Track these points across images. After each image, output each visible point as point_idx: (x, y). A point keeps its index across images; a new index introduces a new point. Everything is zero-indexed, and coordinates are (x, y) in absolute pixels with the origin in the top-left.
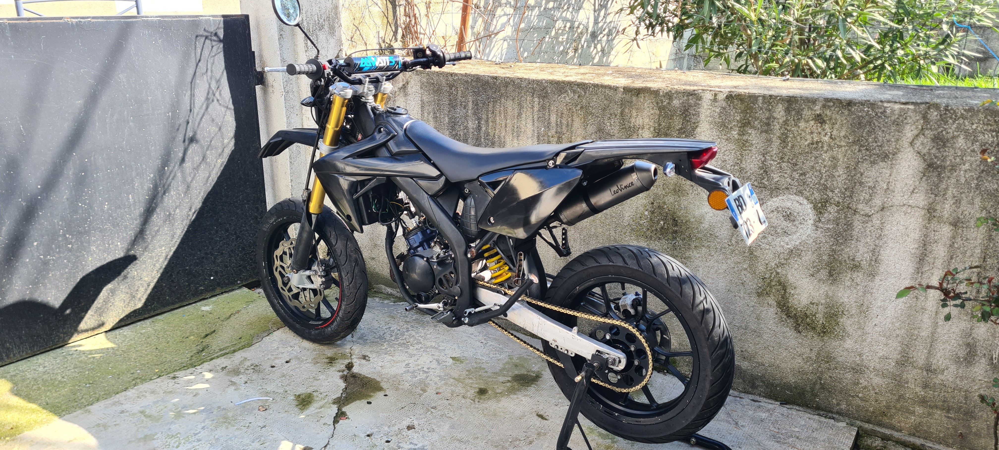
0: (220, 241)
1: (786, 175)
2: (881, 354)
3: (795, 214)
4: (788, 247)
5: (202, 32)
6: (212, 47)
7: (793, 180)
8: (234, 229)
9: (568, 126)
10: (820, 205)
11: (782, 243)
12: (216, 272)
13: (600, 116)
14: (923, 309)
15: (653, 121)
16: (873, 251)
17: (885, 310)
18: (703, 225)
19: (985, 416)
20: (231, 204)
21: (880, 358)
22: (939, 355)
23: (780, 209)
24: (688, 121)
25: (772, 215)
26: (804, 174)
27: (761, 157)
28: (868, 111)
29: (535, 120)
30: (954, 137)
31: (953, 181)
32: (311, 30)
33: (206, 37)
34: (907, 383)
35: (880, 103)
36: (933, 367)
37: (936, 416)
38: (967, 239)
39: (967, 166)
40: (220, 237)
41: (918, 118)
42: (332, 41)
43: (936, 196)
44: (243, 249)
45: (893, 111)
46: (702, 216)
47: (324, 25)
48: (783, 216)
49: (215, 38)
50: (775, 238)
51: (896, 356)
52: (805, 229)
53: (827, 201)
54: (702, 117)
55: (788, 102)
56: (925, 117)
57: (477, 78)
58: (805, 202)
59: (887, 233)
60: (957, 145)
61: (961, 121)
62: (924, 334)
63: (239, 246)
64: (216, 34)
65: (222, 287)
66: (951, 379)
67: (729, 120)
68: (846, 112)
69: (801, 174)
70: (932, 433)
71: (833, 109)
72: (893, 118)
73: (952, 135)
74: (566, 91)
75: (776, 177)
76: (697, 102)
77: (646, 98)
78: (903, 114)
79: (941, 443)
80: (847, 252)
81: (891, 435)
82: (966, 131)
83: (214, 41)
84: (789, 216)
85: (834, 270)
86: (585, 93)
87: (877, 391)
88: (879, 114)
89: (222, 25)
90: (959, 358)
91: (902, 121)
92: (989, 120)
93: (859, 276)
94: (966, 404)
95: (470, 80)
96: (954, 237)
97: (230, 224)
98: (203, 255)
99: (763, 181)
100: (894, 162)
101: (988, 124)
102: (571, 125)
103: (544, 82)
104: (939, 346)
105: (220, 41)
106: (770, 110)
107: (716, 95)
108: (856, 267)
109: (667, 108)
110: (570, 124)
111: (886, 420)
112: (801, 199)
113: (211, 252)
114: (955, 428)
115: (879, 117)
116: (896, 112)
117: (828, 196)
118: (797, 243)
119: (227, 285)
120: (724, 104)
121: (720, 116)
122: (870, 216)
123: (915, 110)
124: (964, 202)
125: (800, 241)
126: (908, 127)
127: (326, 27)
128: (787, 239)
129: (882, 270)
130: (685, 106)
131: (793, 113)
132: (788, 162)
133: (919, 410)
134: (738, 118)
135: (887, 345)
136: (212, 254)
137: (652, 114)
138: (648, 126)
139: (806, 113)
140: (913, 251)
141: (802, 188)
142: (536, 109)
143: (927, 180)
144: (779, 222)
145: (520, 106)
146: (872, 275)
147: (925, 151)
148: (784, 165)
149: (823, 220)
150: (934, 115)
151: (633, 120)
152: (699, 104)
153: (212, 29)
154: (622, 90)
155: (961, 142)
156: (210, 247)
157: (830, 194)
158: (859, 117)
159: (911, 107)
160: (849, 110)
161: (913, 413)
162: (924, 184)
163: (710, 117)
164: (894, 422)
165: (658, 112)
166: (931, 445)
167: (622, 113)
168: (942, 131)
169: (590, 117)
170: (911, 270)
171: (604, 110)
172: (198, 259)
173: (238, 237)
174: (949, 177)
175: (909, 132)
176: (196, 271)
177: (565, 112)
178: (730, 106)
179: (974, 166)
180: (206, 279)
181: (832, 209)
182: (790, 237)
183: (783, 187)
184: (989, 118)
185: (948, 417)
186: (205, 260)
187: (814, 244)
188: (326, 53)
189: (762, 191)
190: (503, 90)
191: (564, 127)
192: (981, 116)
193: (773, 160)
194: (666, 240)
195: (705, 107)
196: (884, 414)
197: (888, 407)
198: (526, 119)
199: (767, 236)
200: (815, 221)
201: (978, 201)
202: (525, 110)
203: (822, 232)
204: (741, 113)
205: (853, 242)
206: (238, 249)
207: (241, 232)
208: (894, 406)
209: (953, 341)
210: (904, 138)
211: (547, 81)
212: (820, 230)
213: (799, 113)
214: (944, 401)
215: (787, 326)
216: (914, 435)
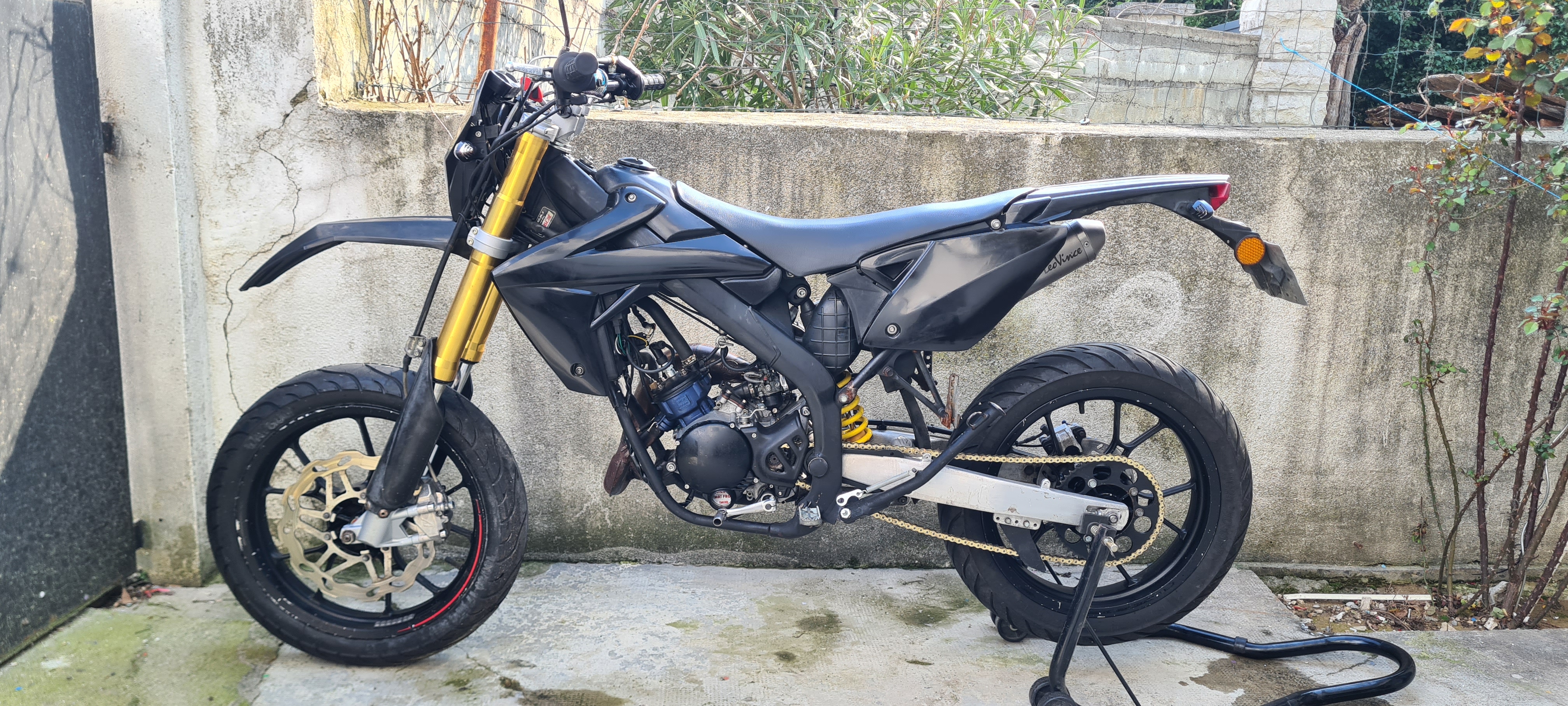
0: (54, 505)
1: (1145, 245)
2: (1266, 466)
3: (1159, 296)
4: (1152, 342)
5: (19, 25)
6: (36, 59)
7: (1154, 250)
8: (76, 476)
9: (813, 199)
10: (1188, 280)
11: (1143, 339)
12: (49, 580)
13: (870, 180)
14: (1309, 396)
15: (955, 182)
16: (1253, 331)
17: (1268, 406)
18: (1034, 330)
19: (1378, 515)
20: (69, 417)
21: (1265, 471)
22: (1328, 451)
23: (1139, 292)
24: (1008, 178)
25: (1128, 302)
26: (1167, 240)
27: (1112, 222)
28: (1239, 152)
29: (754, 193)
30: (1332, 178)
31: (1334, 231)
32: (232, 39)
33: (26, 38)
34: (1296, 496)
35: (1251, 141)
36: (1324, 467)
37: (1329, 530)
38: (1352, 300)
39: (1347, 212)
40: (54, 496)
41: (1294, 156)
42: (289, 63)
43: (1318, 251)
44: (92, 519)
45: (1266, 149)
46: (1032, 318)
47: (269, 30)
48: (1143, 301)
49: (39, 40)
50: (1133, 333)
51: (1282, 464)
52: (1172, 315)
53: (1197, 273)
54: (1029, 171)
55: (1143, 144)
56: (1301, 155)
57: (638, 127)
58: (1170, 278)
59: (1267, 305)
60: (1336, 187)
61: (1338, 157)
62: (1311, 428)
63: (85, 514)
64: (42, 32)
65: (60, 614)
66: (1342, 479)
67: (1066, 174)
68: (1215, 154)
69: (1164, 241)
70: (1324, 553)
71: (1198, 150)
72: (1267, 159)
73: (1330, 175)
74: (811, 143)
75: (1132, 248)
76: (1022, 150)
77: (945, 149)
78: (1277, 151)
79: (1335, 563)
80: (1224, 336)
81: (1285, 568)
82: (1344, 169)
83: (38, 45)
84: (1150, 301)
85: (1208, 365)
86: (844, 144)
87: (1263, 516)
88: (1252, 155)
89: (50, 14)
90: (1348, 449)
91: (1278, 162)
92: (1365, 154)
93: (1238, 368)
94: (1358, 505)
95: (622, 132)
96: (1337, 301)
97: (69, 465)
98: (26, 542)
99: (1116, 256)
100: (1271, 214)
101: (1365, 160)
102: (820, 197)
103: (770, 129)
104: (1329, 439)
105: (48, 47)
106: (1121, 157)
107: (1047, 139)
108: (1234, 356)
109: (976, 161)
110: (816, 197)
111: (1273, 552)
112: (1165, 275)
113: (39, 533)
114: (1348, 539)
115: (1252, 158)
116: (1270, 151)
117: (1198, 266)
118: (1162, 336)
119: (67, 606)
120: (1060, 152)
121: (1055, 169)
122: (1247, 287)
123: (1289, 148)
124: (1346, 256)
125: (1165, 333)
126: (1284, 168)
127: (272, 33)
128: (1148, 332)
129: (1263, 354)
130: (1003, 158)
131: (1151, 158)
132: (1147, 226)
133: (1310, 527)
134: (1079, 170)
135: (1272, 451)
136: (41, 538)
137: (954, 172)
138: (948, 191)
139: (1167, 158)
140: (1296, 325)
141: (1166, 260)
142: (755, 175)
143: (1307, 233)
144: (1139, 309)
145: (726, 171)
146: (1253, 363)
147: (1303, 197)
148: (1142, 230)
149: (1193, 299)
150: (1310, 152)
151: (924, 183)
152: (1024, 153)
153: (35, 20)
154: (906, 137)
155: (1339, 183)
156: (38, 523)
157: (1200, 263)
158: (1229, 159)
159: (1286, 143)
160: (1217, 151)
161: (1302, 533)
162: (1304, 238)
163: (1041, 171)
164: (1283, 552)
165: (963, 168)
166: (1328, 568)
167: (905, 174)
168: (1320, 171)
169: (852, 183)
170: (1295, 349)
171: (876, 170)
172: (17, 552)
173: (82, 493)
174: (1330, 227)
175: (1286, 175)
176: (14, 581)
177: (808, 176)
178: (1067, 153)
179: (1354, 211)
180: (32, 599)
181: (1203, 283)
182: (1153, 328)
183: (1142, 261)
184: (1365, 152)
185: (1341, 527)
186: (28, 554)
187: (1183, 333)
188: (272, 85)
189: (1114, 269)
190: (691, 146)
191: (806, 201)
192: (1357, 150)
193: (1128, 226)
194: (979, 361)
195: (1034, 157)
196: (1271, 544)
197: (1276, 534)
198: (735, 193)
199: (1123, 332)
200: (1184, 303)
201: (1359, 252)
202: (734, 178)
203: (1192, 317)
204: (1083, 162)
205: (1229, 323)
206: (84, 520)
207: (87, 480)
208: (1283, 531)
209: (1342, 430)
210: (1280, 183)
211: (775, 128)
212: (1189, 313)
213: (1158, 158)
214: (1336, 508)
215: (1153, 455)
216: (1305, 562)
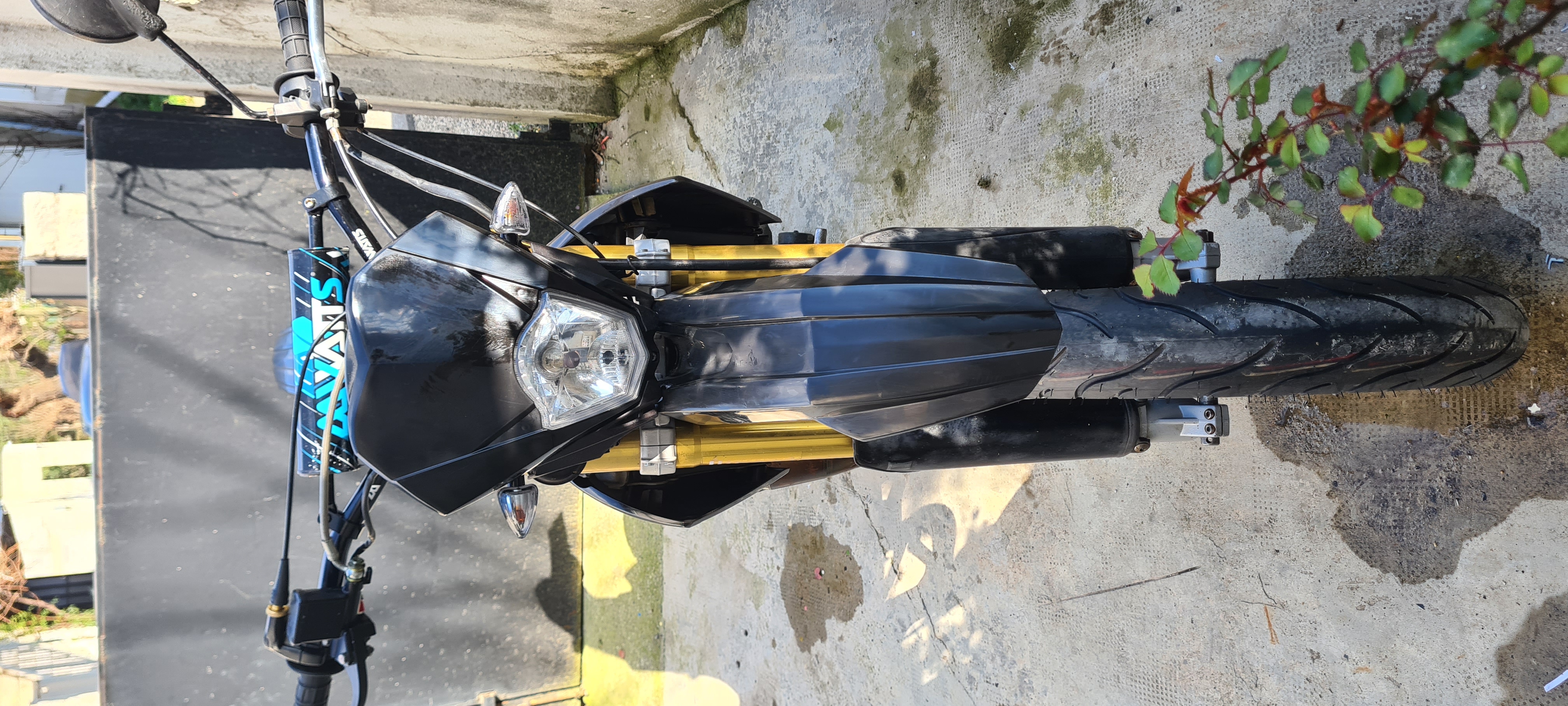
5: (118, 202)
6: (145, 186)
33: (127, 194)
49: (129, 180)
64: (122, 176)
83: (134, 179)
89: (104, 163)
105: (134, 170)
153: (113, 183)
